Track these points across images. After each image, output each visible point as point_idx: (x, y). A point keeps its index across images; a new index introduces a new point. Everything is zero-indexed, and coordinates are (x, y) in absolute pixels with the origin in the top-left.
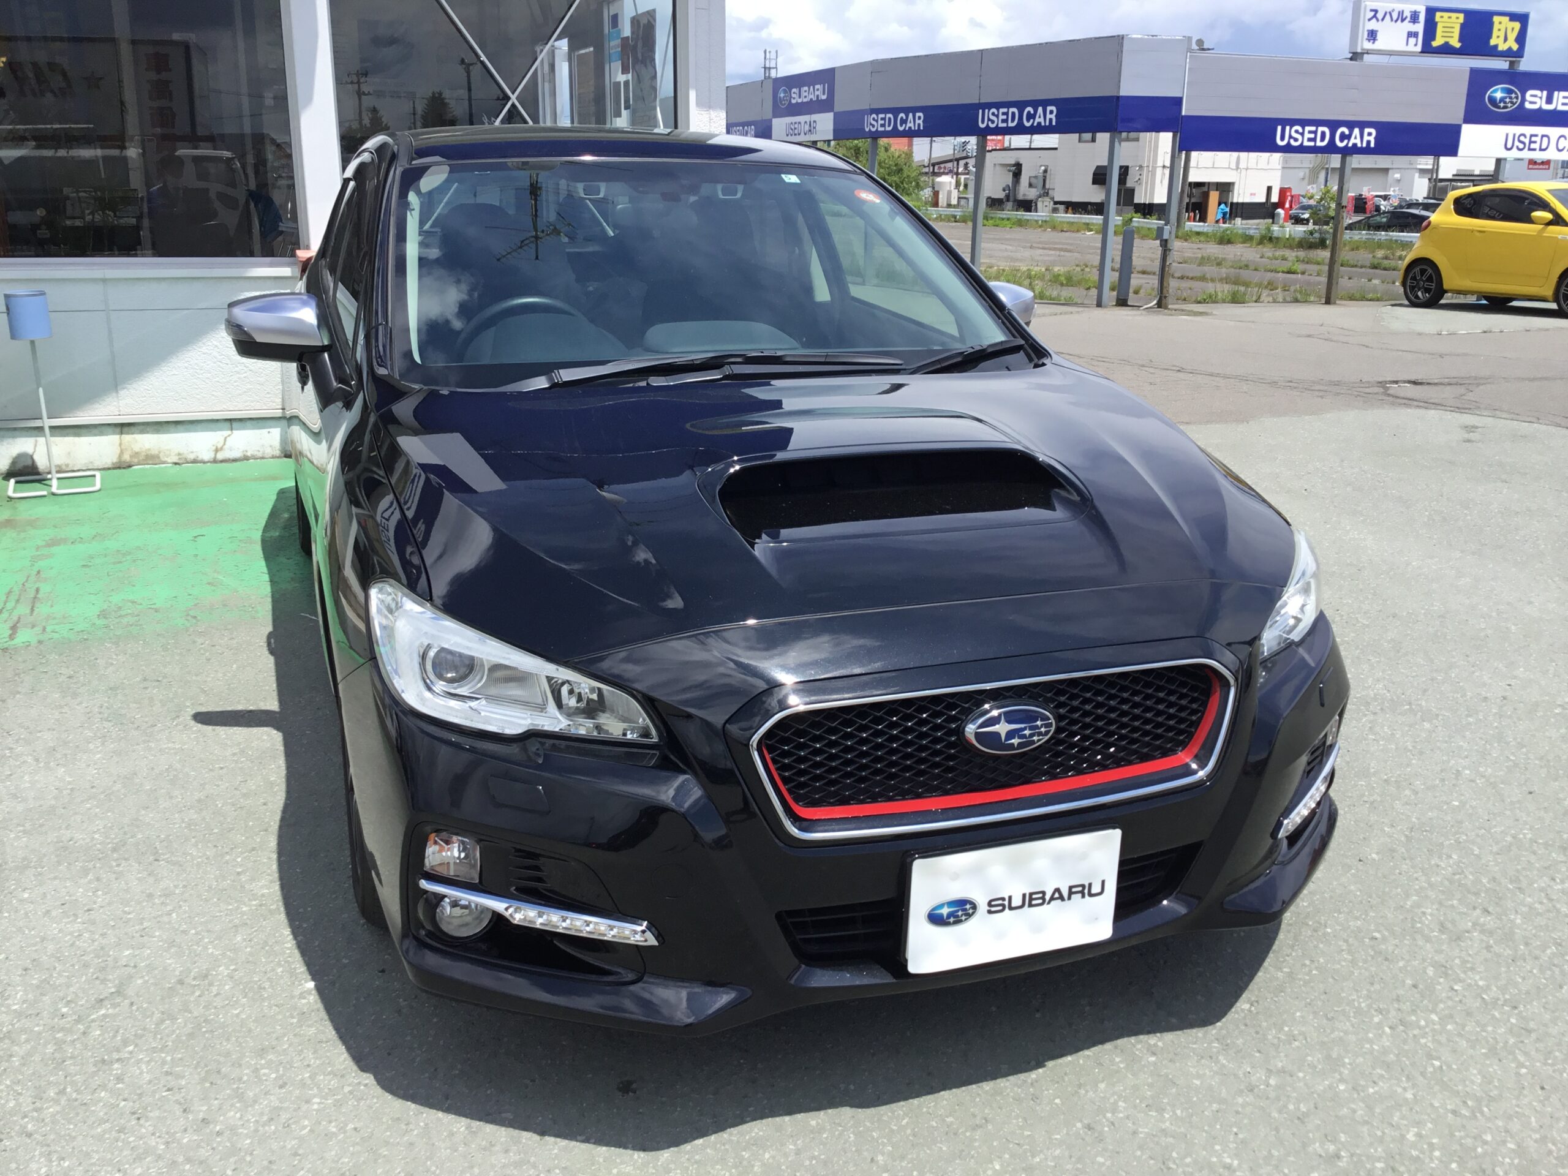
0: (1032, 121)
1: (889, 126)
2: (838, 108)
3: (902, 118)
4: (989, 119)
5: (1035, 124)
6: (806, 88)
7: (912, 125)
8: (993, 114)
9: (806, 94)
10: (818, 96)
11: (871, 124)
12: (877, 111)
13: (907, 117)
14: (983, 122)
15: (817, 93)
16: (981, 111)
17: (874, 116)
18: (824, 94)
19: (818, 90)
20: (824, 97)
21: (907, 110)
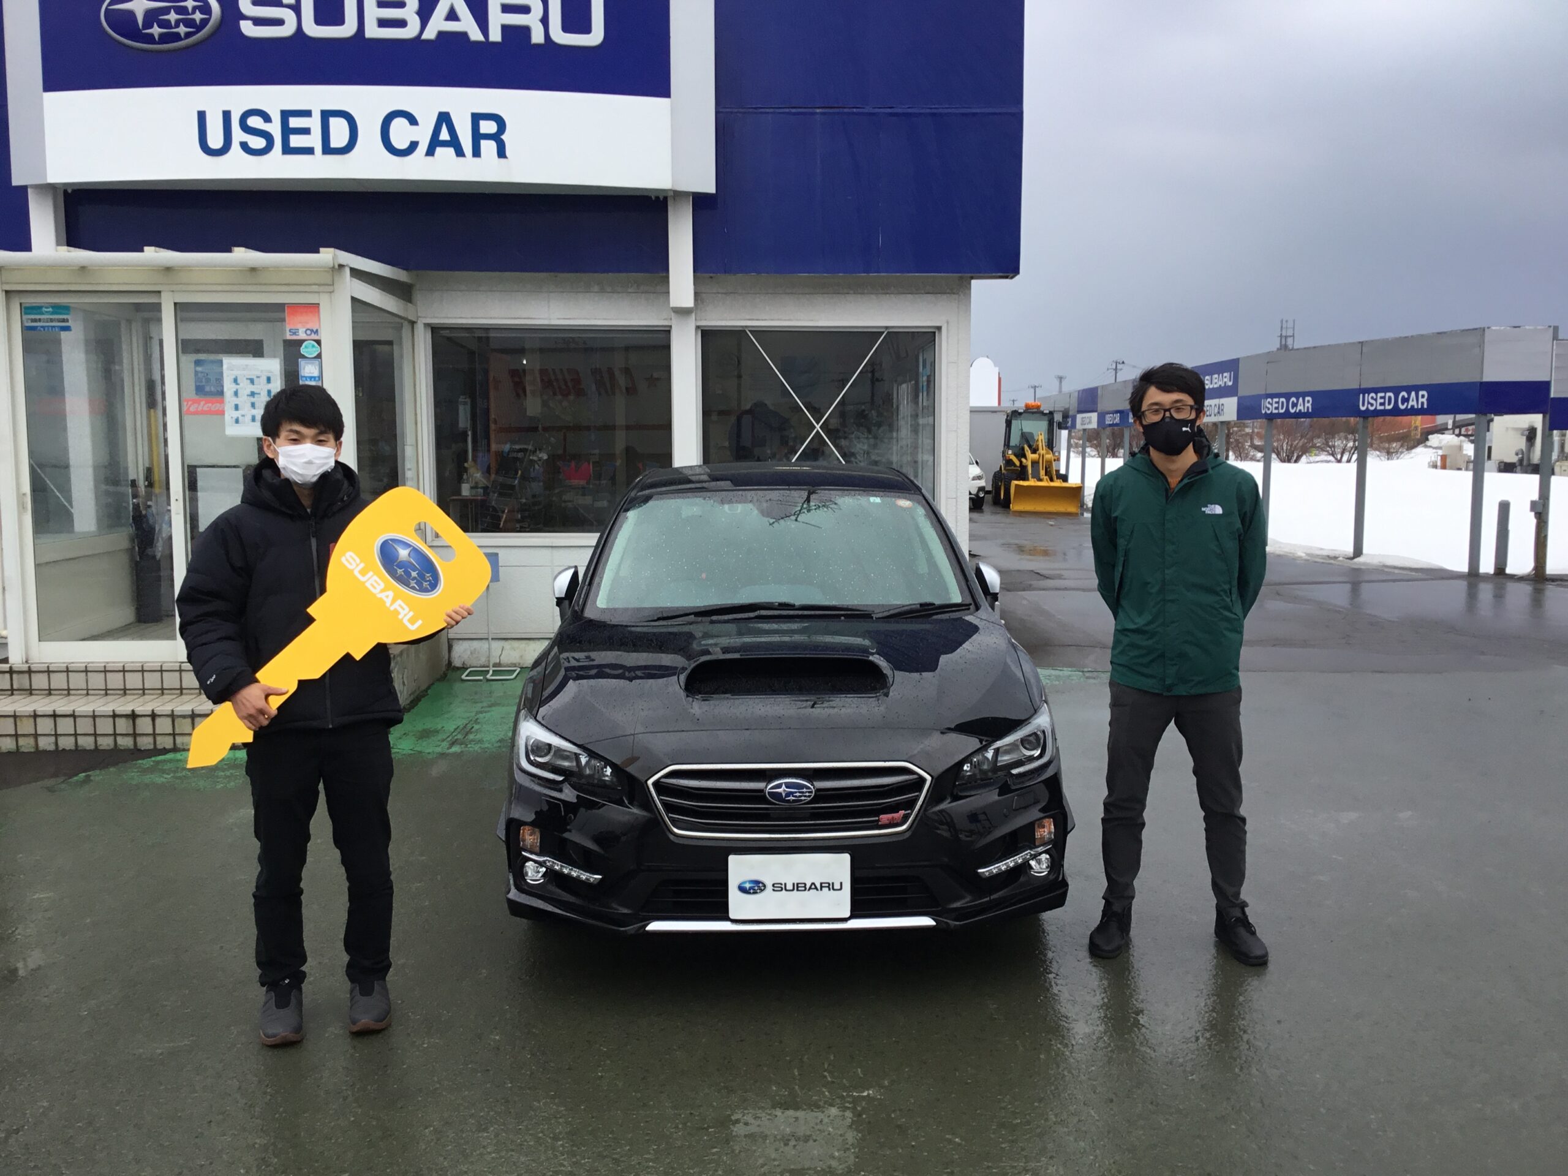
0: (1406, 404)
1: (1282, 408)
2: (1243, 391)
3: (1293, 402)
4: (1369, 403)
5: (1409, 407)
6: (1216, 376)
7: (1302, 408)
8: (1372, 398)
9: (1216, 381)
10: (1225, 383)
11: (1266, 407)
12: (1272, 396)
13: (1298, 400)
14: (1363, 405)
15: (1225, 380)
16: (1361, 396)
17: (1269, 400)
18: (1230, 381)
19: (1226, 377)
20: (1230, 384)
21: (1297, 395)
